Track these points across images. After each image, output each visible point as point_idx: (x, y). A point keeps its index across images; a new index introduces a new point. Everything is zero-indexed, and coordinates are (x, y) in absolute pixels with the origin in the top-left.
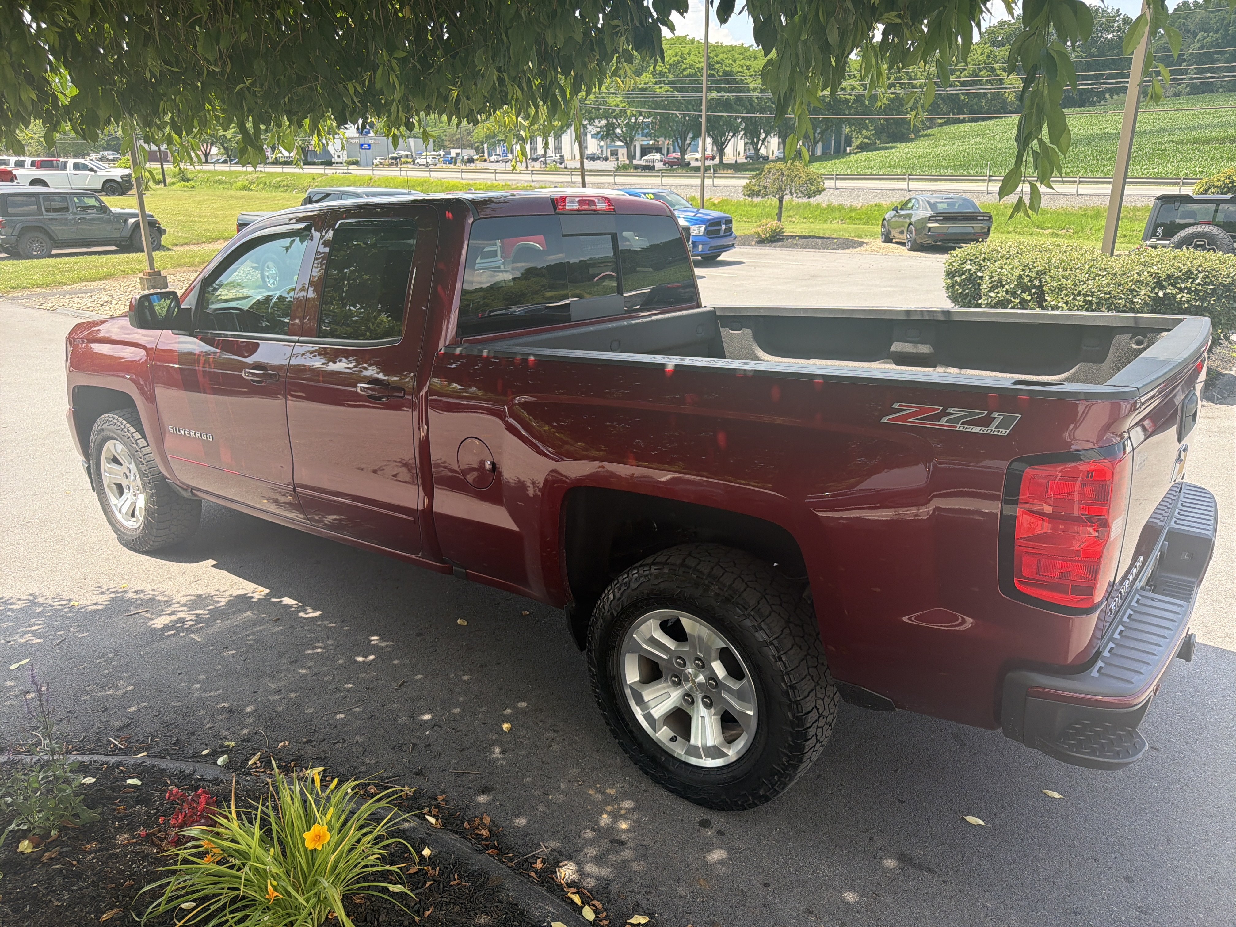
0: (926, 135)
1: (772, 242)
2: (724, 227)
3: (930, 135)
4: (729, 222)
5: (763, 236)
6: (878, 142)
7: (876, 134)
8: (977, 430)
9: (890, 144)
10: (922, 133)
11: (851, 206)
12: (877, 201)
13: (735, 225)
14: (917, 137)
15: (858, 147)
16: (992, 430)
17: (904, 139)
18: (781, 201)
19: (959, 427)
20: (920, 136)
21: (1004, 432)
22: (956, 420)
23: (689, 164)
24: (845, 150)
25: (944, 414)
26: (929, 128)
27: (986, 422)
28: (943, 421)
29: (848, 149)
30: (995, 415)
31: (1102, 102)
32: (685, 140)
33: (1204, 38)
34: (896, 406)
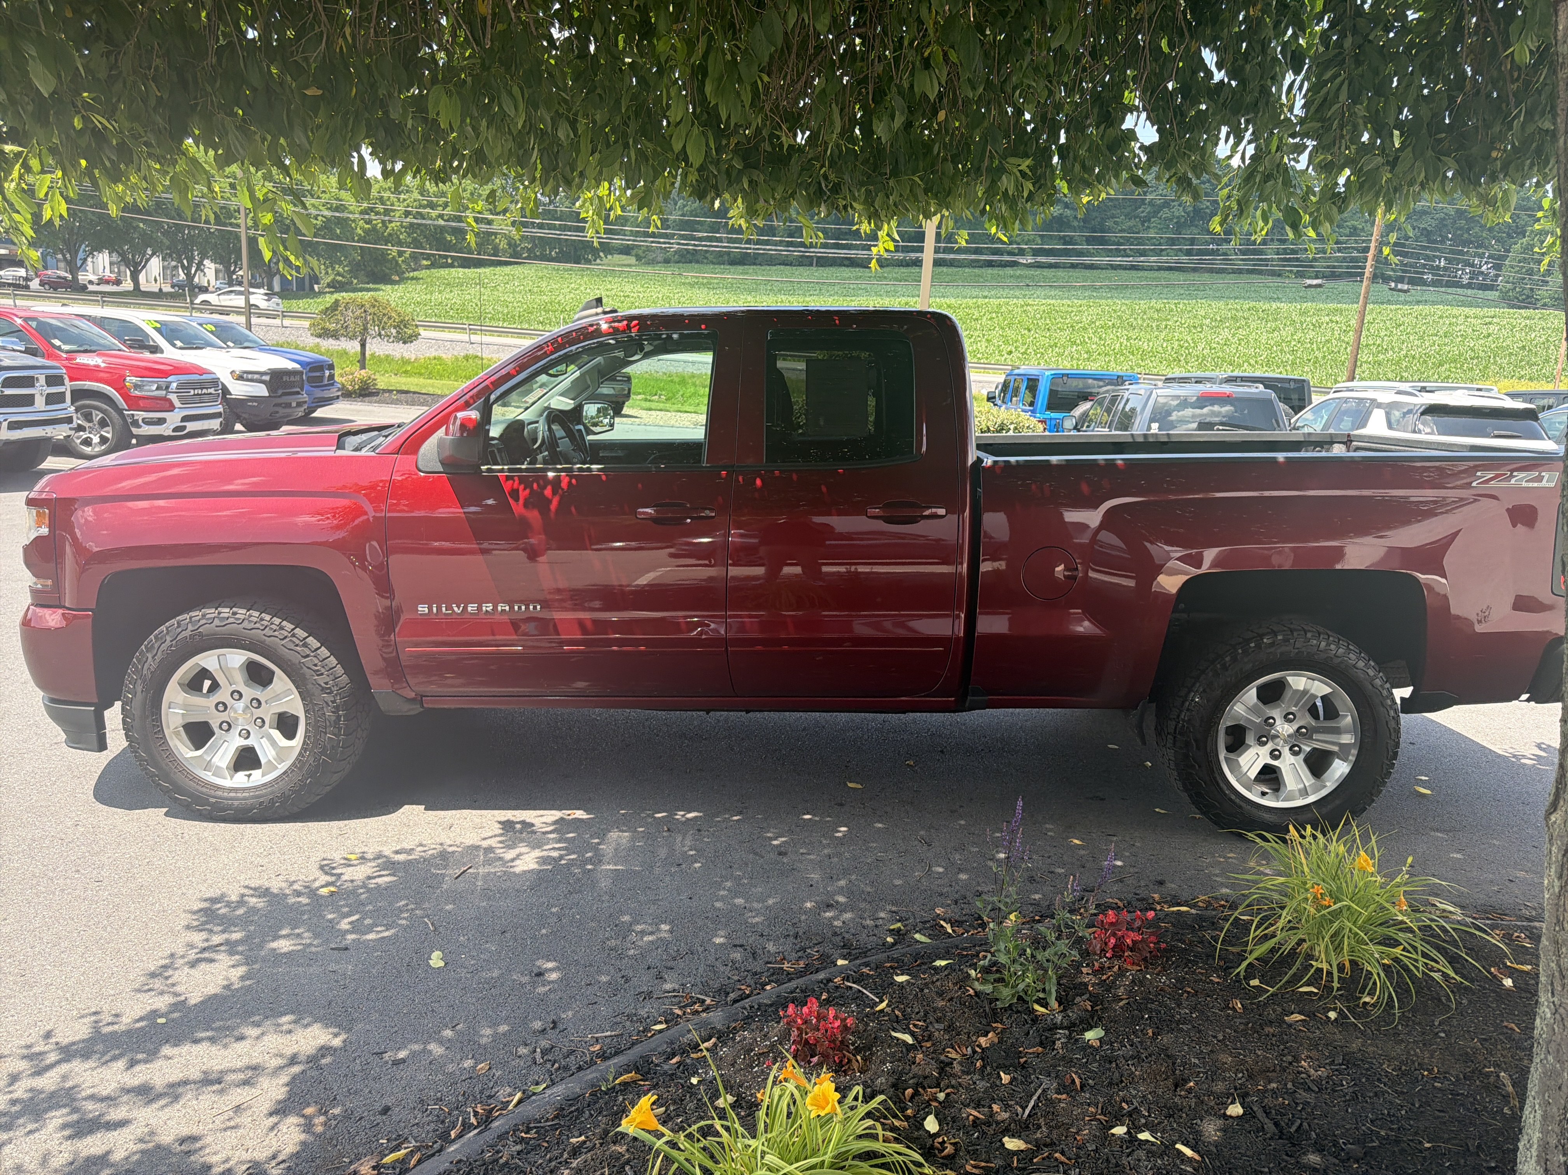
0: (412, 279)
1: (361, 395)
2: (327, 373)
3: (417, 279)
4: (331, 367)
5: (350, 388)
6: (355, 281)
7: (350, 271)
8: (1536, 485)
9: (371, 286)
10: (407, 275)
11: (402, 358)
12: (433, 354)
13: (337, 372)
14: (402, 280)
15: (329, 286)
16: (1544, 483)
17: (385, 279)
18: (363, 346)
19: (1524, 484)
20: (408, 279)
21: (1552, 485)
22: (1521, 480)
23: (84, 288)
24: (312, 289)
25: (1512, 476)
26: (414, 270)
27: (1540, 479)
28: (1513, 481)
29: (316, 287)
30: (1543, 474)
31: (598, 261)
32: (77, 252)
33: (685, 206)
34: (1479, 474)
